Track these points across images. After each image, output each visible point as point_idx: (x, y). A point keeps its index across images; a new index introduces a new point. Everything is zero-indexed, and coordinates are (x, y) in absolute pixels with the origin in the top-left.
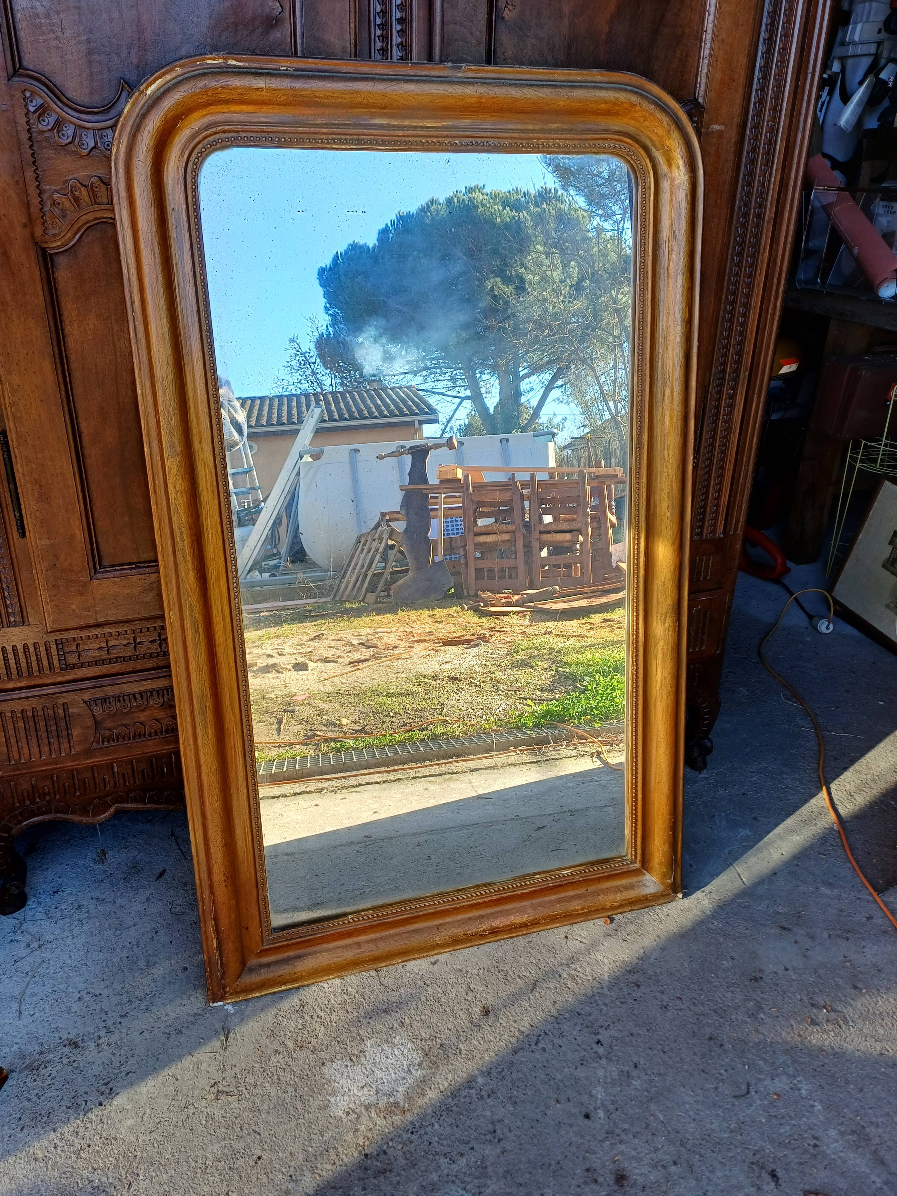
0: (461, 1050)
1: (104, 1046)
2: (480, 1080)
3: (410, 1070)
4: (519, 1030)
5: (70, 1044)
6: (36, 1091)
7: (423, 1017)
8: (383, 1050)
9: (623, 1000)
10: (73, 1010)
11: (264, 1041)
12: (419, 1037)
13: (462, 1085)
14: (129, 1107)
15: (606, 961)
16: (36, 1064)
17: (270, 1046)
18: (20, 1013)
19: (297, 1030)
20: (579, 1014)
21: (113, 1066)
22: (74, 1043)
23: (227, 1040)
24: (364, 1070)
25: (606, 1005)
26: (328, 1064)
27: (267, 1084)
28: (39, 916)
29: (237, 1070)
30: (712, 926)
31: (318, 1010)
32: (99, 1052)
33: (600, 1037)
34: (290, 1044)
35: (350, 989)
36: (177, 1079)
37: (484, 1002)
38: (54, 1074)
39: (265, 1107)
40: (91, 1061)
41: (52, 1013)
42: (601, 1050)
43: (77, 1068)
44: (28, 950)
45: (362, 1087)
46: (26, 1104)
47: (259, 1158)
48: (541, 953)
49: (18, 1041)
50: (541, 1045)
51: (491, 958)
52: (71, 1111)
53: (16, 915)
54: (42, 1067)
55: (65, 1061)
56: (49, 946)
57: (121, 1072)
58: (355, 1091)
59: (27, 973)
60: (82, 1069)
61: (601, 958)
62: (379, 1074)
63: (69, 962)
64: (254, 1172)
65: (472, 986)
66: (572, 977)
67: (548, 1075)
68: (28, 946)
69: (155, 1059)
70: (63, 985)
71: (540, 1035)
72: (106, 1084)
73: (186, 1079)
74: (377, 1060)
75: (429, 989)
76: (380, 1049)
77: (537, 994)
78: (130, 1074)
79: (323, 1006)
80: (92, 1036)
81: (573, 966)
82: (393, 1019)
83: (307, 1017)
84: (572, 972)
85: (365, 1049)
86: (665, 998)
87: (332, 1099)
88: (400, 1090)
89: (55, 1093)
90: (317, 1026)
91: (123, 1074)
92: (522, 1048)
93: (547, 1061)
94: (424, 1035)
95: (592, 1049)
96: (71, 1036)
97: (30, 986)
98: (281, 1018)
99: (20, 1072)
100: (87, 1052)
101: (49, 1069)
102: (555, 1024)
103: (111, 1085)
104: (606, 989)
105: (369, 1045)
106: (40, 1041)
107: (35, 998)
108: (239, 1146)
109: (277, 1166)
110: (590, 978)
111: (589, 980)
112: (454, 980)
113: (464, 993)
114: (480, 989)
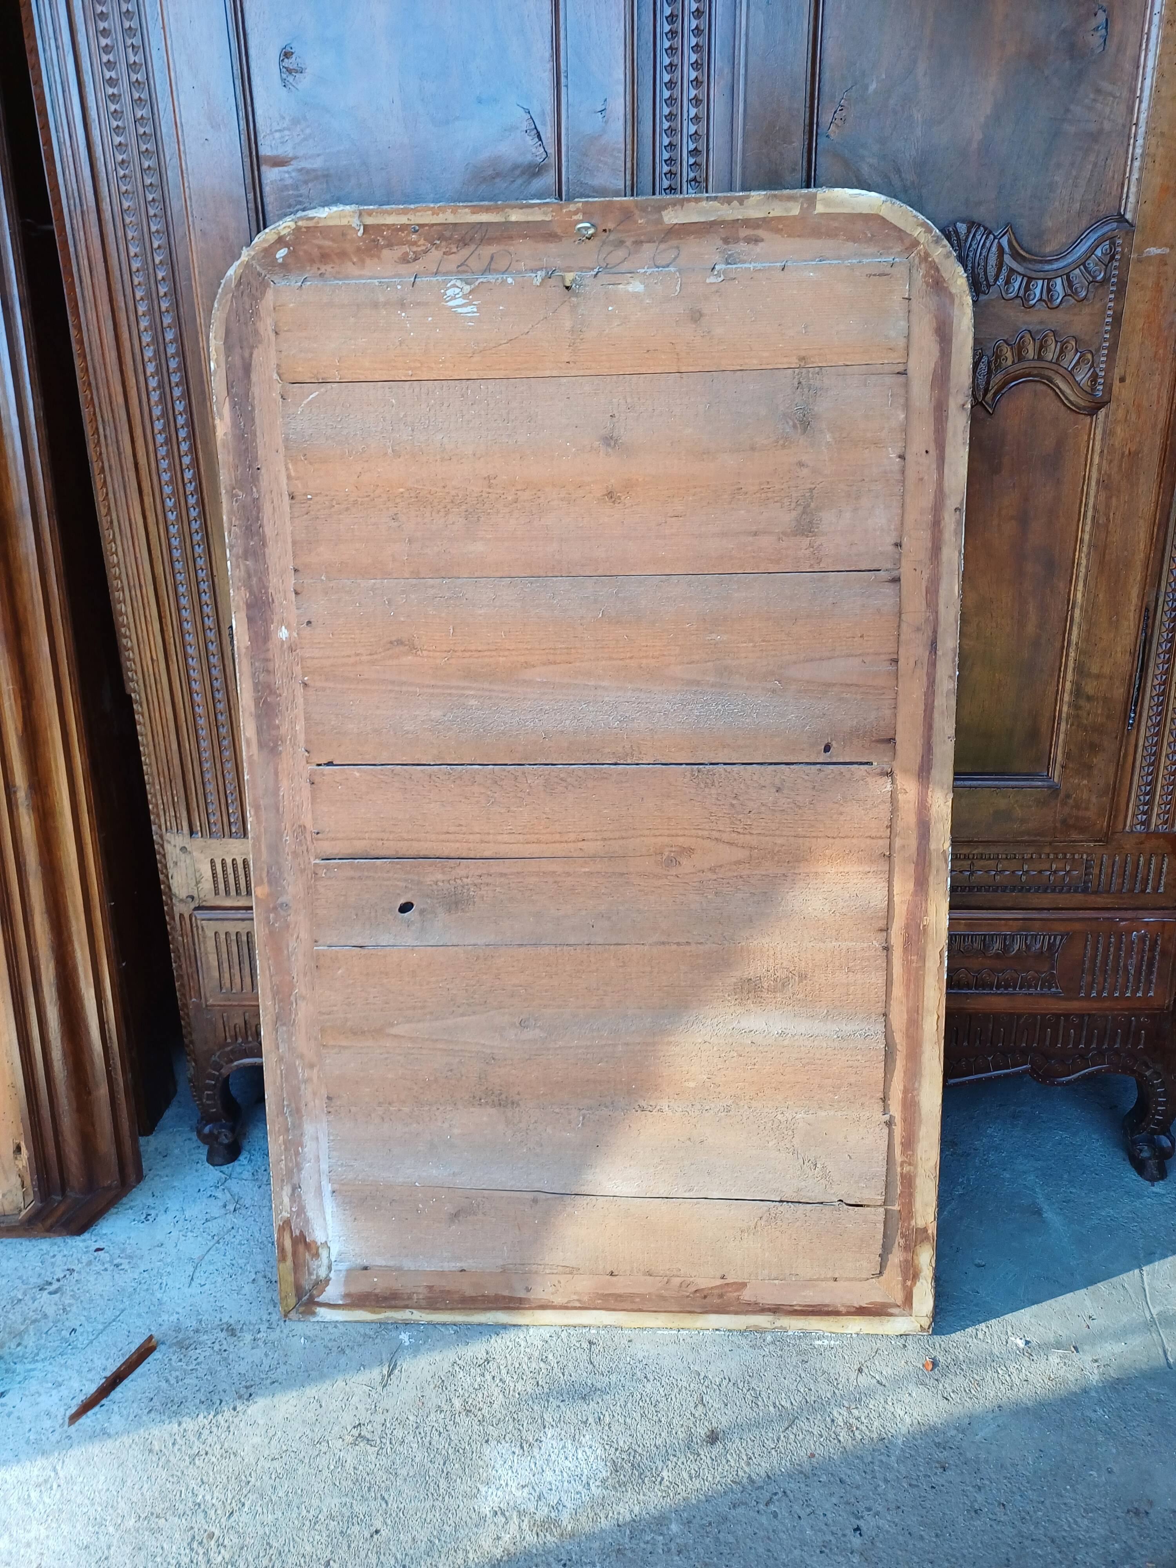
0: (663, 1479)
1: (260, 1343)
2: (674, 1528)
3: (588, 1484)
4: (750, 1477)
5: (227, 1330)
6: (178, 1373)
7: (628, 1420)
8: (564, 1447)
9: (914, 1482)
10: (243, 1292)
11: (430, 1392)
12: (615, 1446)
13: (649, 1524)
14: (261, 1422)
15: (908, 1421)
16: (187, 1342)
17: (434, 1399)
18: (192, 1279)
19: (471, 1389)
20: (842, 1481)
21: (262, 1368)
22: (233, 1329)
23: (389, 1376)
24: (533, 1466)
25: (886, 1481)
26: (493, 1443)
27: (415, 1445)
28: (246, 1175)
29: (388, 1416)
30: (1093, 1416)
31: (504, 1371)
32: (253, 1348)
33: (861, 1523)
34: (457, 1403)
35: (550, 1357)
36: (321, 1406)
37: (714, 1425)
38: (201, 1359)
39: (404, 1472)
40: (242, 1355)
41: (223, 1288)
42: (856, 1541)
43: (225, 1359)
44: (223, 1211)
45: (523, 1487)
46: (164, 1384)
47: (377, 1532)
48: (816, 1381)
49: (180, 1310)
50: (772, 1508)
51: (744, 1368)
52: (203, 1407)
53: (224, 1168)
54: (193, 1347)
55: (217, 1347)
56: (244, 1211)
57: (267, 1379)
58: (514, 1490)
59: (213, 1237)
60: (230, 1361)
61: (902, 1413)
62: (549, 1476)
63: (257, 1235)
64: (366, 1546)
65: (706, 1398)
66: (850, 1427)
67: (769, 1551)
68: (225, 1206)
69: (306, 1374)
70: (244, 1261)
71: (776, 1494)
72: (247, 1387)
73: (331, 1408)
74: (553, 1457)
75: (649, 1386)
76: (561, 1444)
77: (792, 1436)
78: (276, 1384)
79: (511, 1368)
80: (251, 1328)
81: (856, 1412)
82: (589, 1410)
83: (488, 1377)
84: (852, 1421)
85: (543, 1439)
86: (980, 1498)
87: (483, 1489)
88: (568, 1506)
89: (195, 1381)
90: (496, 1391)
91: (269, 1381)
92: (746, 1504)
93: (774, 1531)
94: (621, 1443)
95: (844, 1535)
96: (232, 1321)
97: (211, 1252)
98: (457, 1368)
99: (170, 1347)
100: (242, 1344)
101: (198, 1351)
102: (803, 1485)
103: (252, 1390)
104: (893, 1459)
105: (549, 1436)
106: (200, 1317)
107: (211, 1267)
108: (360, 1509)
109: (394, 1549)
110: (875, 1435)
111: (872, 1439)
112: (685, 1384)
113: (693, 1405)
114: (716, 1406)
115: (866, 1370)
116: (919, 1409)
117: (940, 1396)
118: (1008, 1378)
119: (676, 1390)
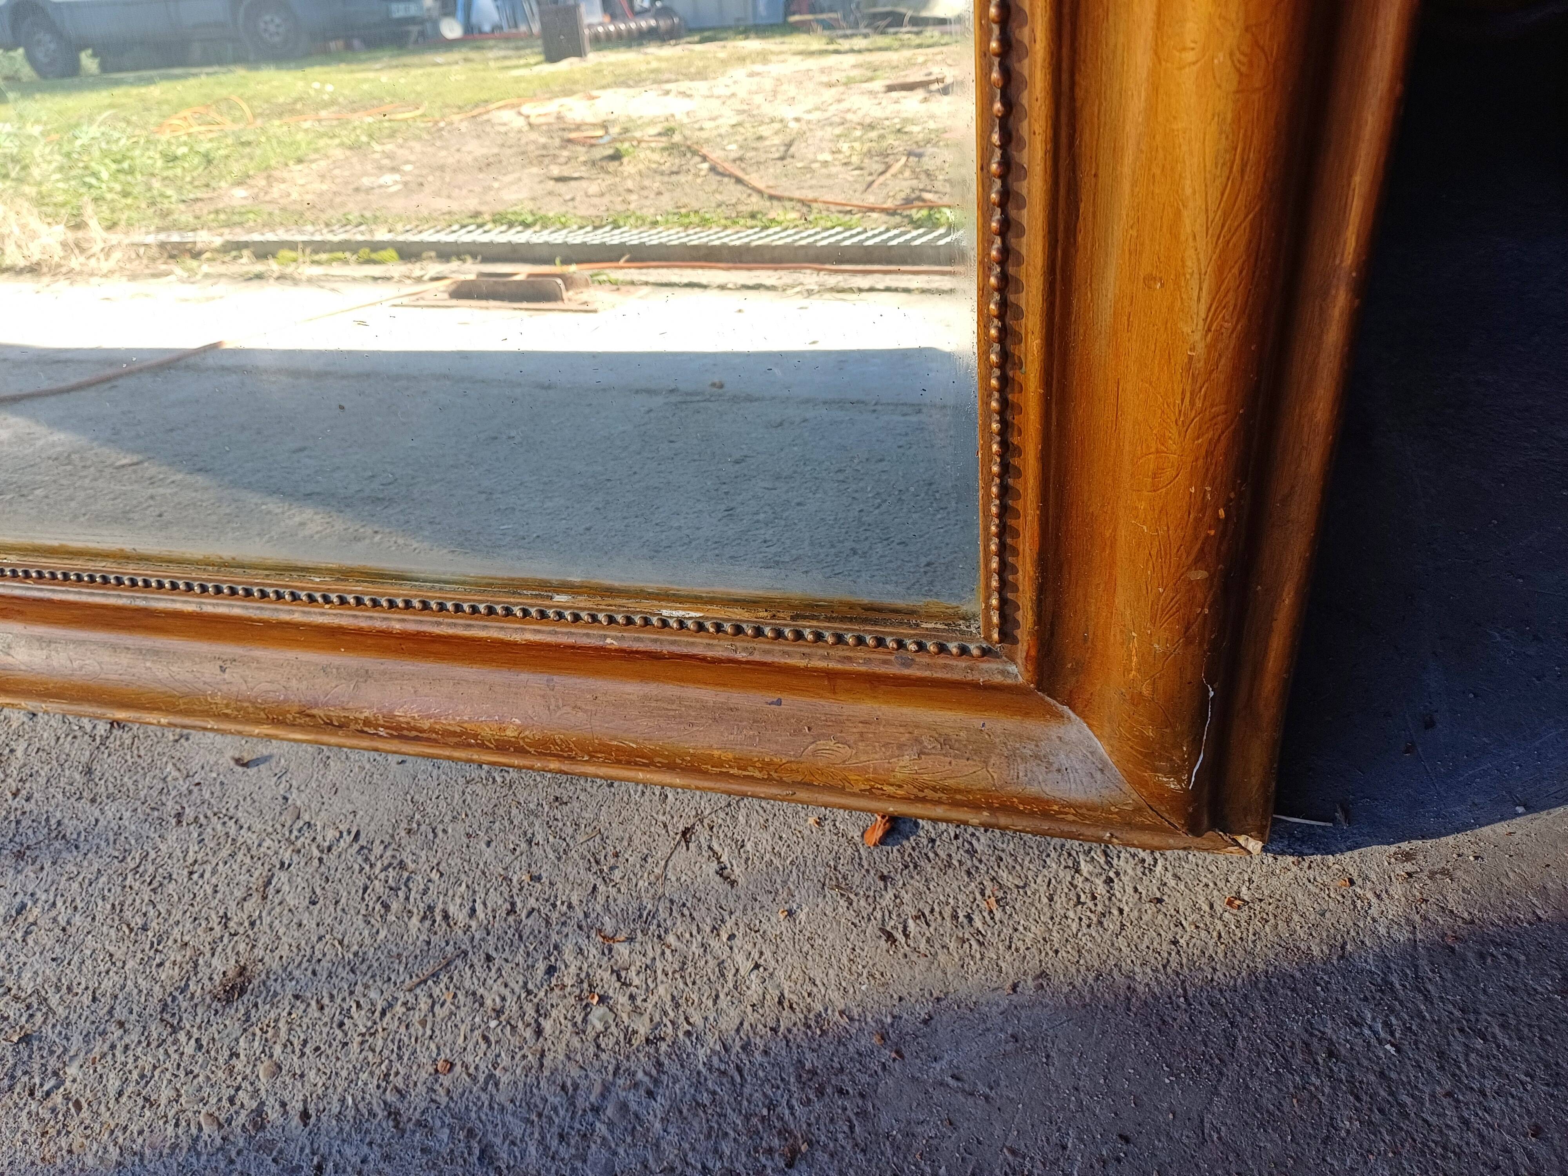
4: (259, 1111)
7: (77, 920)
15: (754, 991)
20: (486, 1155)
37: (259, 952)
48: (562, 855)
51: (408, 809)
61: (745, 966)
75: (173, 836)
77: (424, 1004)
81: (622, 953)
84: (604, 978)
102: (375, 1155)
104: (659, 1105)
110: (643, 1027)
111: (629, 1035)
112: (252, 838)
113: (239, 894)
114: (291, 901)
115: (702, 834)
116: (793, 960)
117: (872, 928)
118: (1101, 889)
119: (225, 853)
